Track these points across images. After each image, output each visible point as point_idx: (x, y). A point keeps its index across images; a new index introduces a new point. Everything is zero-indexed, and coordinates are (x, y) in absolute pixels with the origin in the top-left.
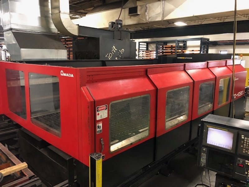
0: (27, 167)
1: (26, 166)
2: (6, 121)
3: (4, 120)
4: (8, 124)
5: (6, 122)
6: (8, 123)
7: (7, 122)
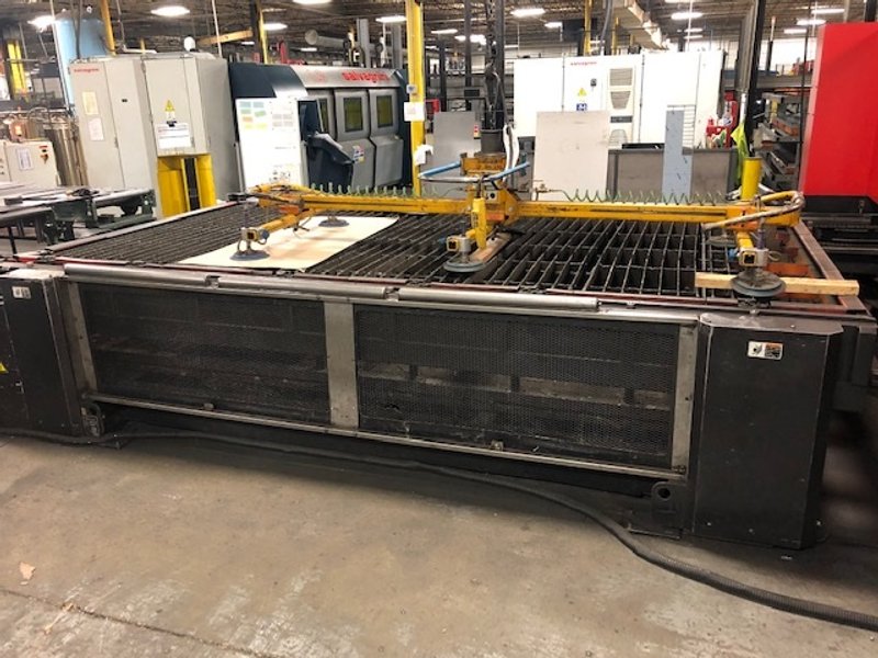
0: (857, 292)
1: (853, 289)
2: (867, 218)
3: (864, 212)
4: (872, 227)
5: (864, 220)
6: (872, 224)
7: (869, 221)
